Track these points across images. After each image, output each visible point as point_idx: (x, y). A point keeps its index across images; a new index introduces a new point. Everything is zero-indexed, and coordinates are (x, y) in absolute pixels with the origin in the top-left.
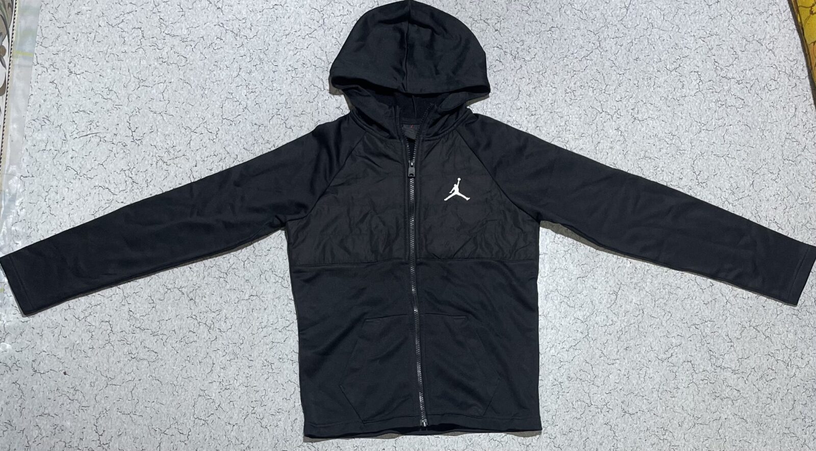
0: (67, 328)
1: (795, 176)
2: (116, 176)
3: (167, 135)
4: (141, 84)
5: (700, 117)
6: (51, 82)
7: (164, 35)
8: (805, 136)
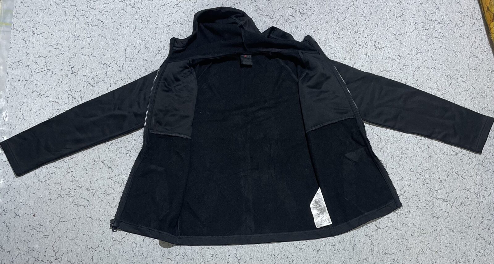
0: (35, 188)
1: (476, 79)
2: (62, 95)
3: (93, 69)
4: (76, 39)
5: (417, 45)
6: (22, 40)
7: (89, 8)
8: (482, 54)
